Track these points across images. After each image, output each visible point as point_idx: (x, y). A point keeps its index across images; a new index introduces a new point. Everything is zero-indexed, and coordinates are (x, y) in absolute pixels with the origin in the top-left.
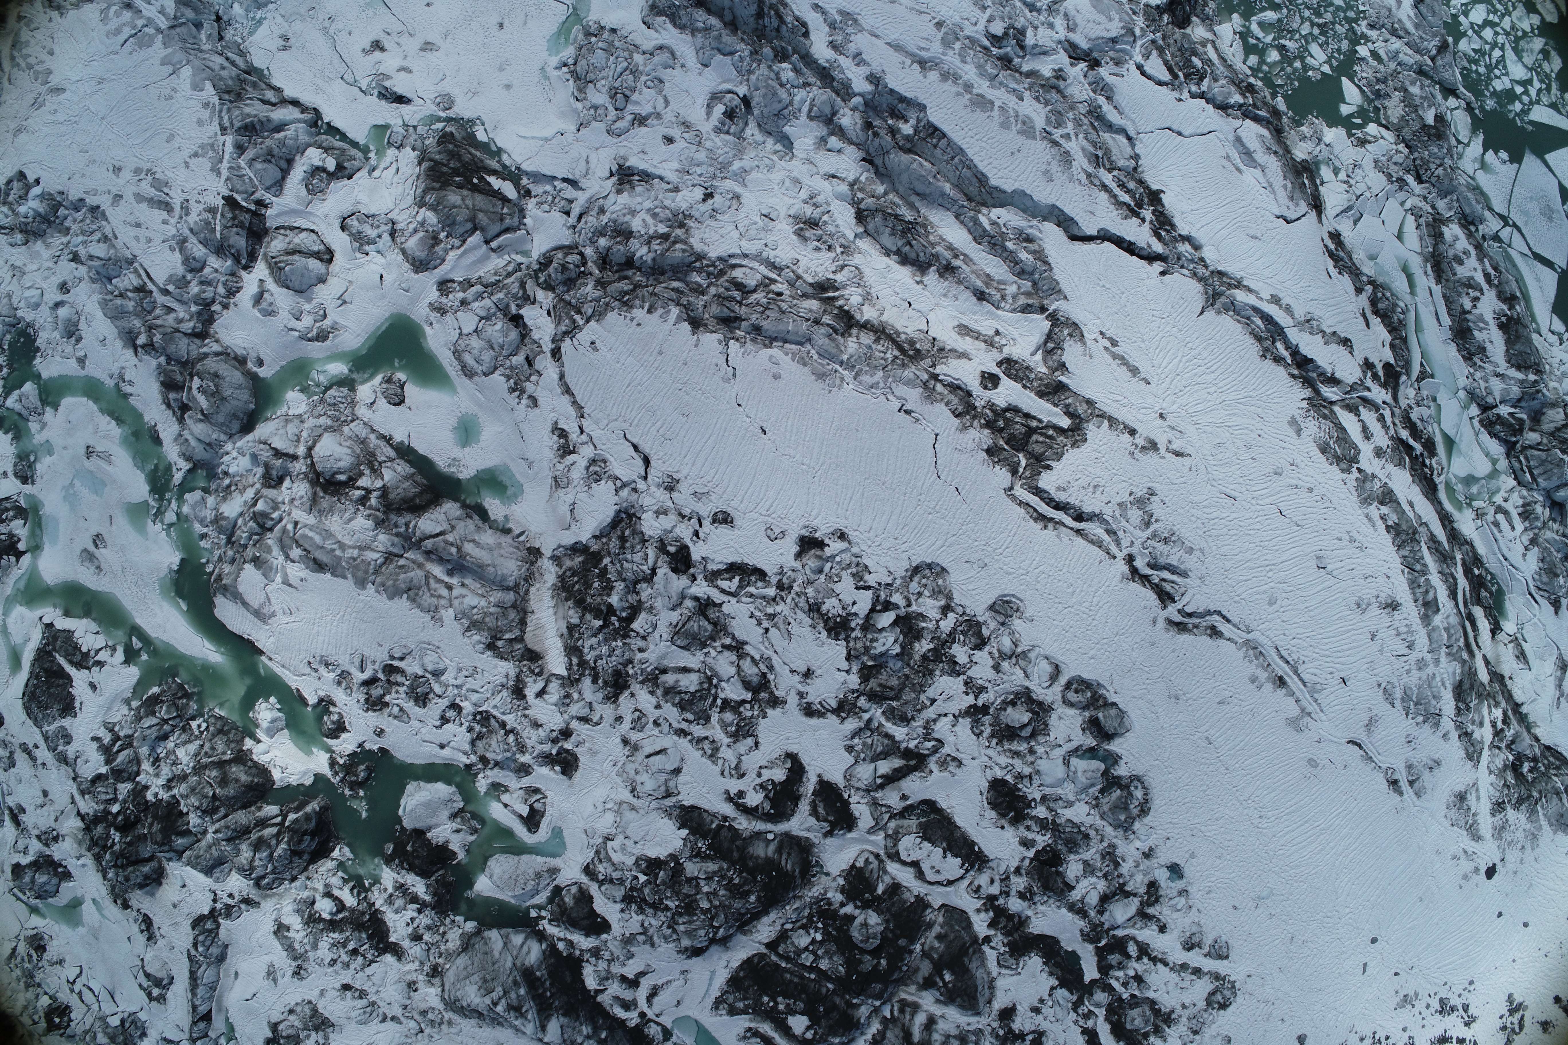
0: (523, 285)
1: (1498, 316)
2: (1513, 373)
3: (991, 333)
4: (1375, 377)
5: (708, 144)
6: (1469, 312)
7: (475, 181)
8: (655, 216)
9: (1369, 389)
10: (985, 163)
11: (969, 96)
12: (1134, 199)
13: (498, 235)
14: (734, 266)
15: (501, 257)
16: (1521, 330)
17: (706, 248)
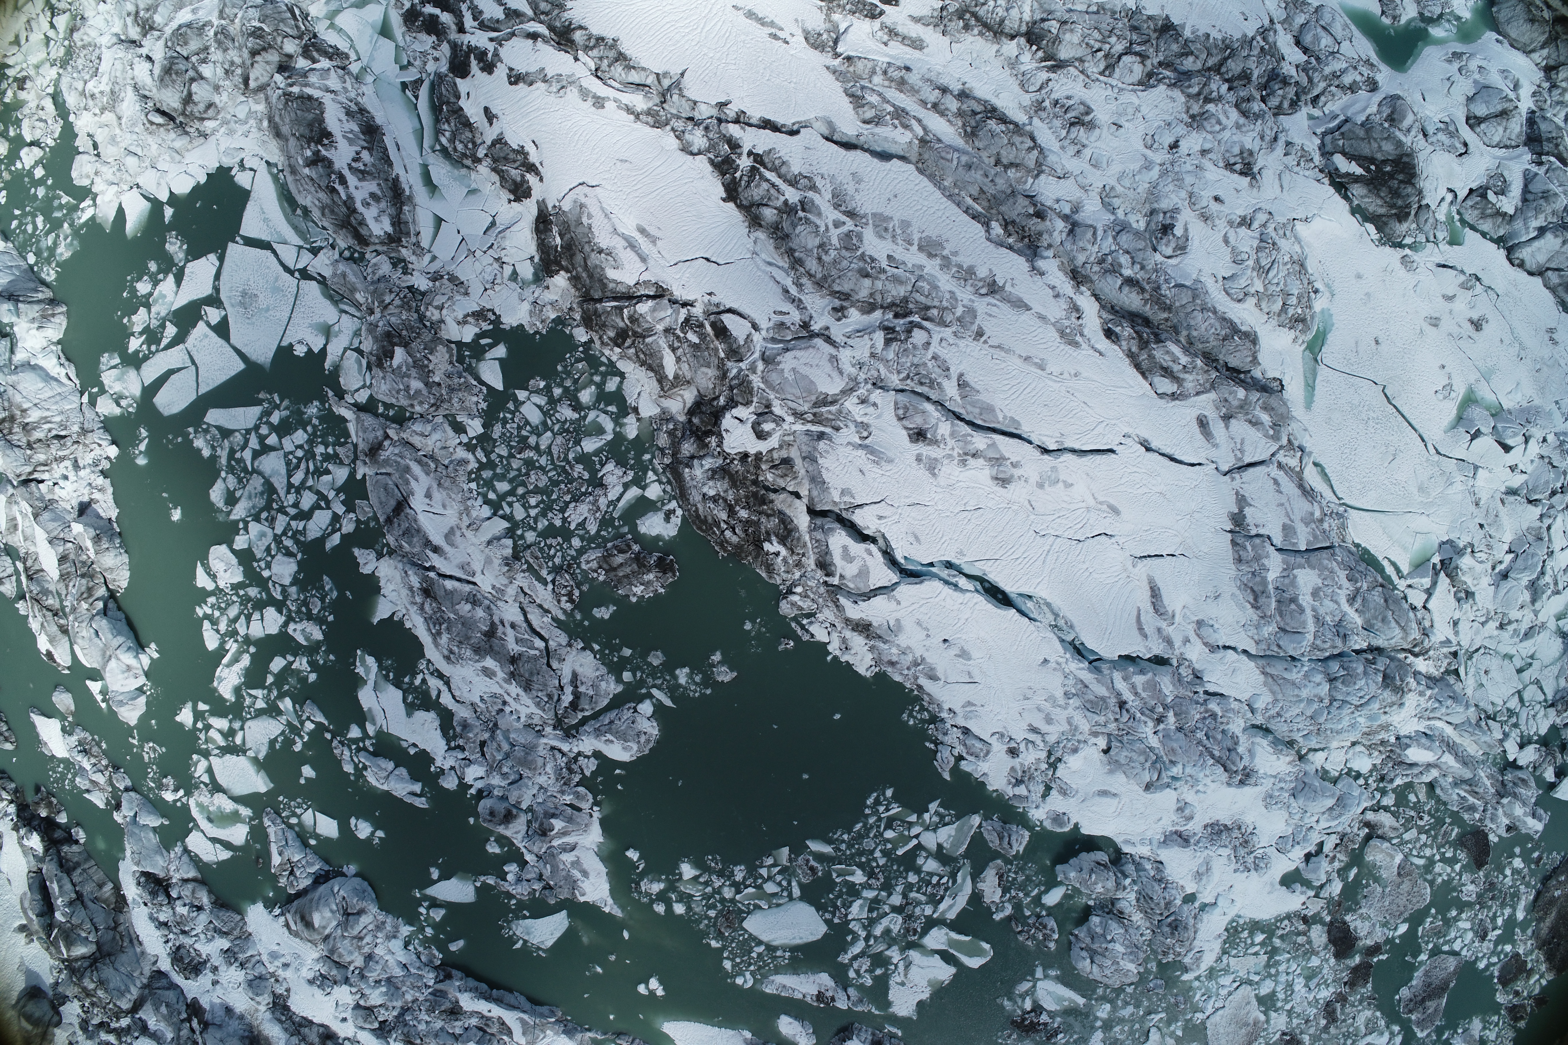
0: (1310, 80)
1: (332, 144)
2: (316, 93)
3: (891, 43)
4: (481, 56)
5: (1183, 194)
6: (363, 148)
7: (1373, 167)
8: (1219, 122)
9: (491, 40)
10: (922, 185)
11: (945, 253)
12: (760, 174)
13: (1339, 127)
14: (1140, 83)
15: (1331, 112)
16: (307, 132)
17: (1170, 93)
